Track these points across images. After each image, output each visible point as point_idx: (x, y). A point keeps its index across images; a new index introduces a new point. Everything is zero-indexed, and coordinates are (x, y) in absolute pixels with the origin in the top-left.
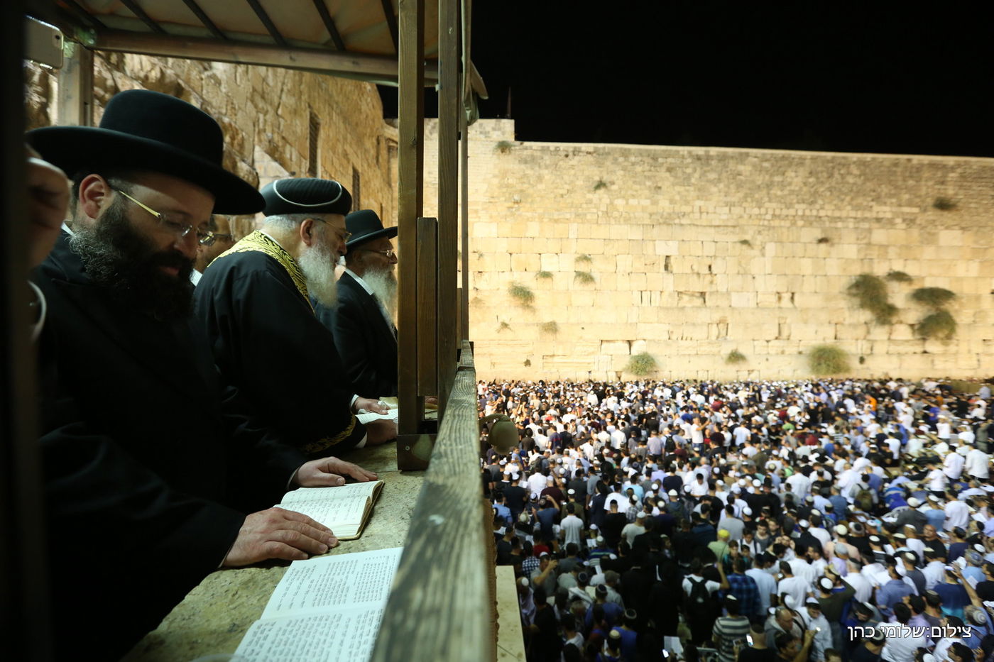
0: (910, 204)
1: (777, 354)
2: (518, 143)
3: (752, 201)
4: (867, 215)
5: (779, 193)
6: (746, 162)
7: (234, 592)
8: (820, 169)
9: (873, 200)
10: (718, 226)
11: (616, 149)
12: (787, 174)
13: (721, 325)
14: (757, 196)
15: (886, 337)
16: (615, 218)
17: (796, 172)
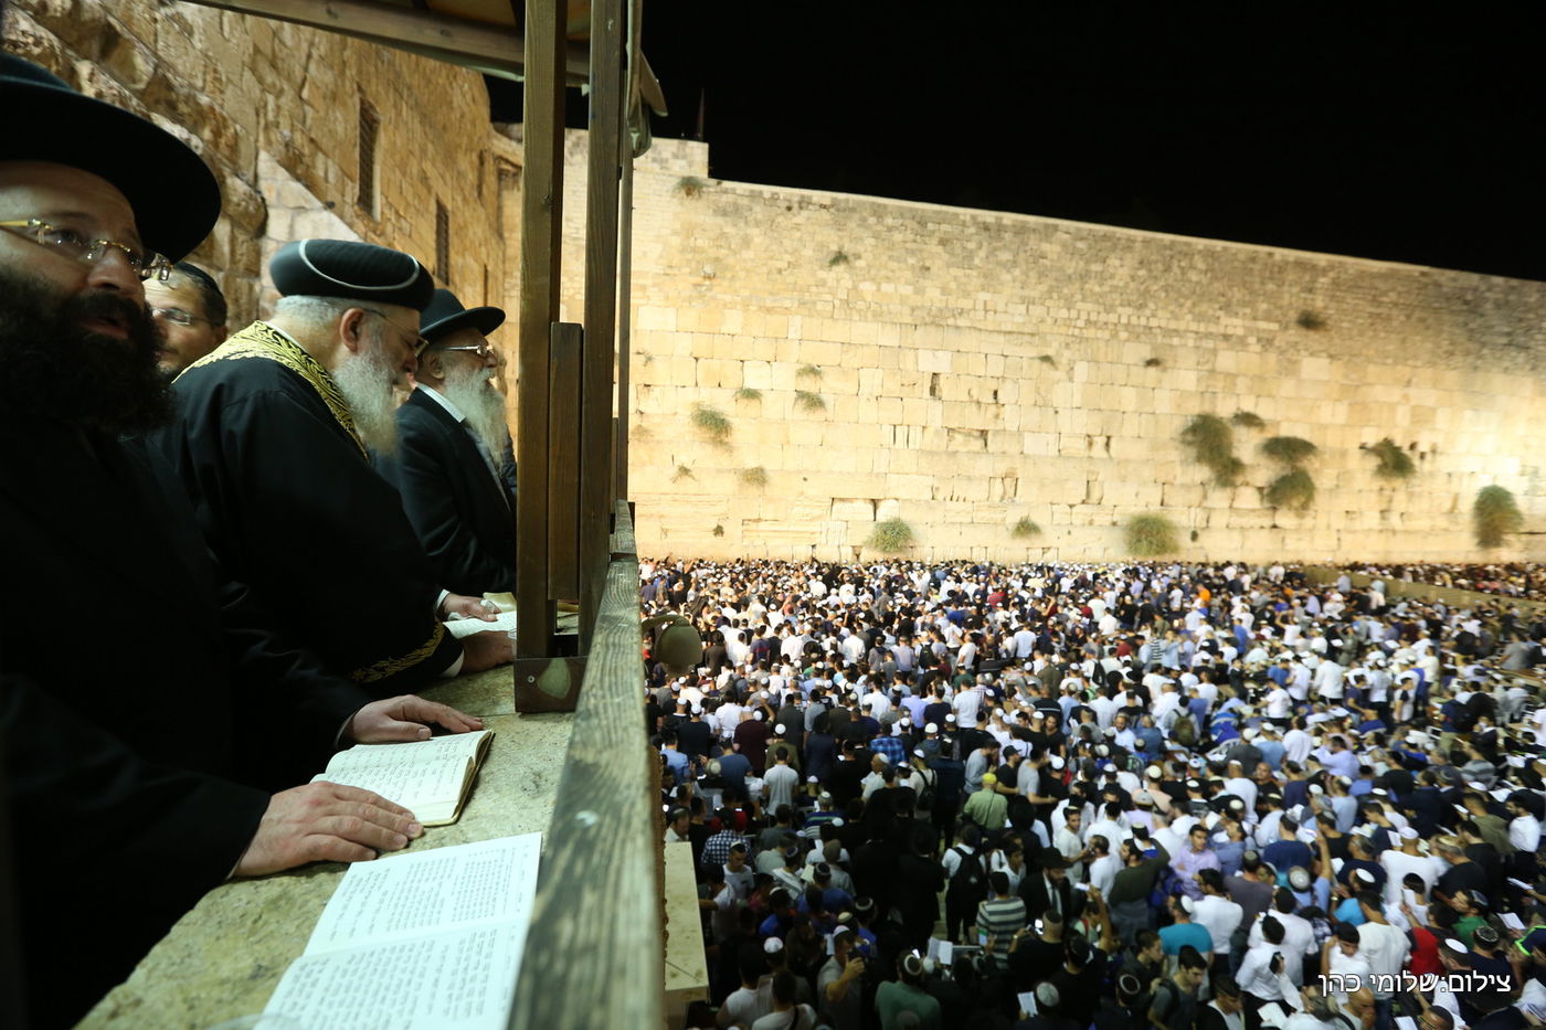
0: (1268, 318)
1: (1083, 525)
2: (713, 182)
3: (1059, 298)
4: (1213, 329)
5: (1097, 289)
6: (1053, 239)
7: (256, 916)
8: (1153, 258)
9: (1221, 309)
10: (1010, 333)
11: (864, 203)
12: (1108, 261)
13: (1007, 481)
14: (1065, 291)
15: (1226, 504)
16: (859, 311)
17: (1121, 259)
